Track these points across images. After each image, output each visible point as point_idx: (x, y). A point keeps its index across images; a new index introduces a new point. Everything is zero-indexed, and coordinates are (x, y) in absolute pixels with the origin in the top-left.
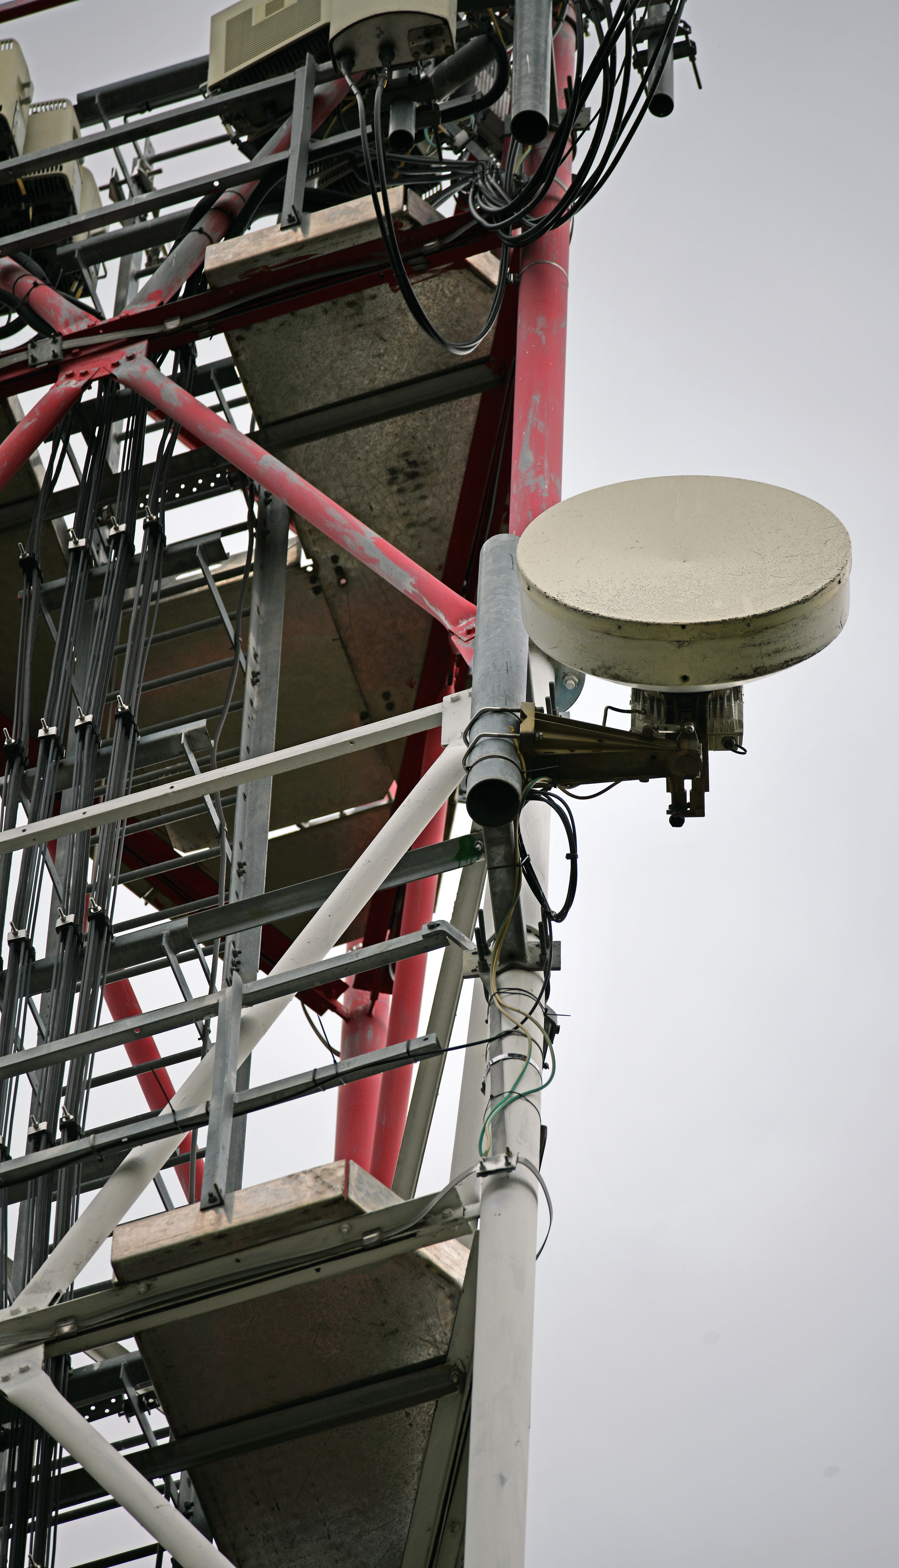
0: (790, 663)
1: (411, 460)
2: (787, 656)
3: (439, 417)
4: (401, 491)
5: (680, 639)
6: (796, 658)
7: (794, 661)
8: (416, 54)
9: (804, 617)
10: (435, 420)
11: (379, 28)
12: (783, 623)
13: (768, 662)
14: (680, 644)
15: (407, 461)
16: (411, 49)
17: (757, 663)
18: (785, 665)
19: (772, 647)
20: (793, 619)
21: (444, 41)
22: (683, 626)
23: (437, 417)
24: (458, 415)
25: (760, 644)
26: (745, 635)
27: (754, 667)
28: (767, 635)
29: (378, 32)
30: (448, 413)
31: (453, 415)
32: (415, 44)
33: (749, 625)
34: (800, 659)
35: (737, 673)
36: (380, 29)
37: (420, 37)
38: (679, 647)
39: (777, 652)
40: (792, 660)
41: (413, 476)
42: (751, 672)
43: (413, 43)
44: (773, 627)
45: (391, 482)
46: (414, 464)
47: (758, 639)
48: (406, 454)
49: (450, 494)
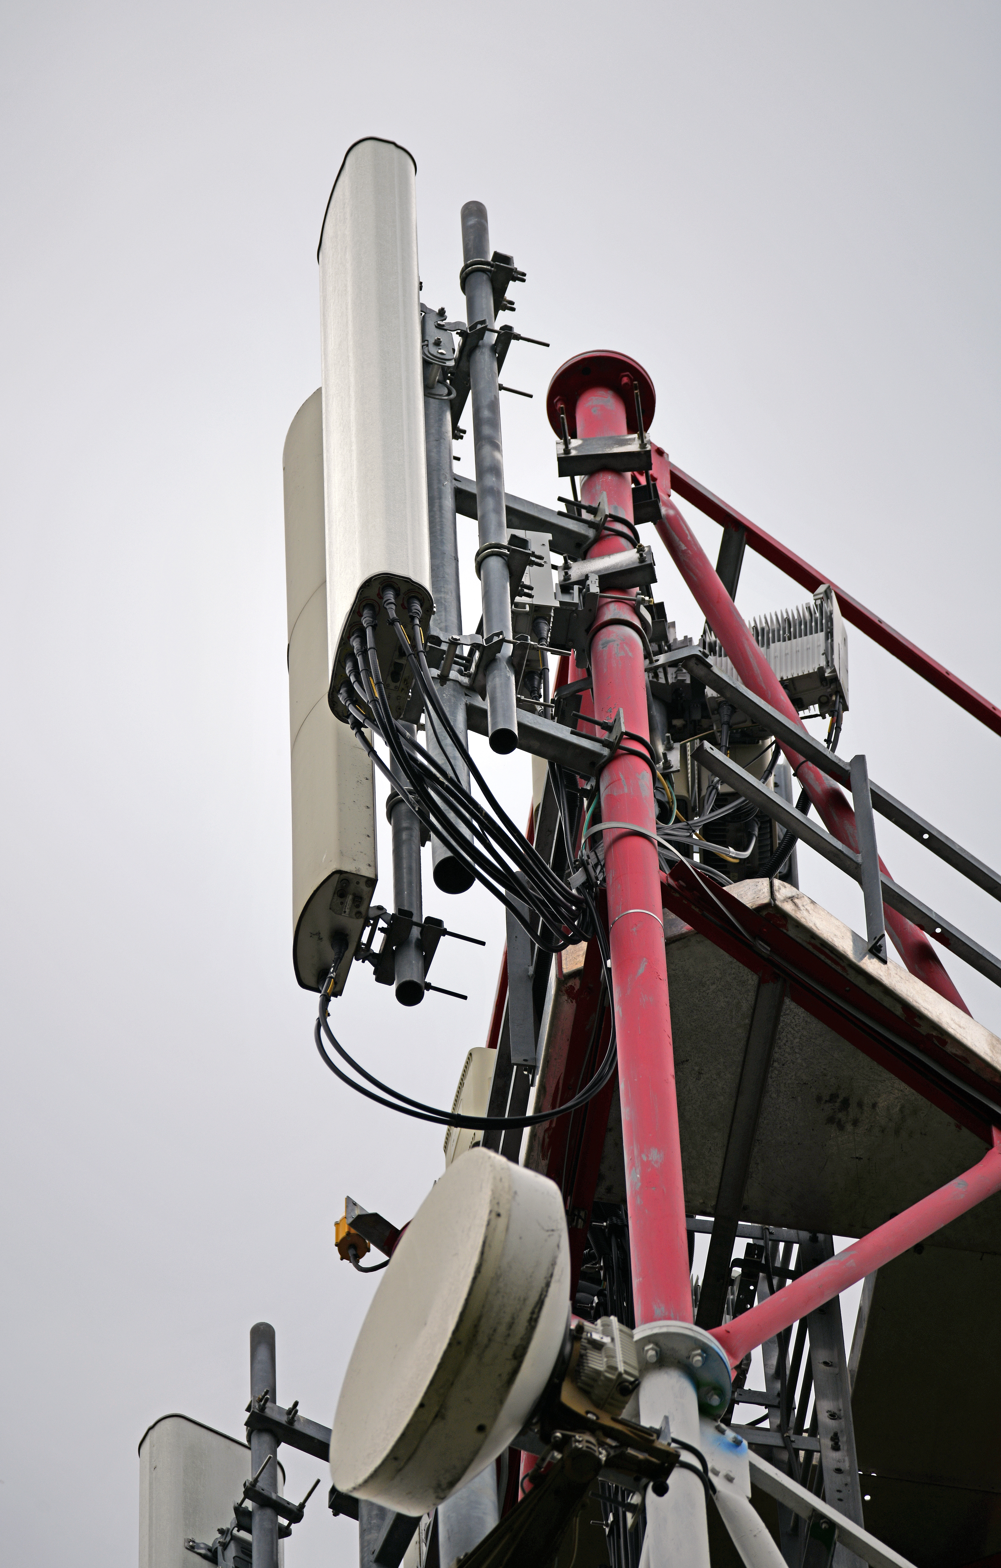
0: (535, 1316)
1: (828, 1098)
2: (525, 1315)
3: (797, 1050)
4: (855, 1123)
5: (433, 1415)
6: (535, 1307)
7: (537, 1310)
8: (358, 914)
9: (497, 1277)
10: (798, 1056)
11: (312, 935)
12: (483, 1306)
13: (515, 1341)
14: (440, 1415)
15: (826, 1101)
16: (350, 917)
17: (508, 1352)
18: (533, 1324)
19: (502, 1329)
20: (487, 1294)
21: (358, 883)
22: (421, 1405)
23: (796, 1053)
24: (805, 1033)
25: (490, 1340)
26: (468, 1351)
27: (510, 1356)
28: (485, 1328)
29: (316, 937)
30: (797, 1040)
31: (802, 1037)
32: (347, 911)
33: (459, 1343)
34: (540, 1303)
35: (505, 1377)
36: (314, 934)
37: (342, 903)
38: (443, 1418)
39: (511, 1325)
40: (533, 1313)
41: (846, 1103)
42: (514, 1363)
43: (345, 912)
44: (480, 1318)
45: (841, 1127)
46: (833, 1098)
47: (482, 1339)
48: (819, 1099)
49: (885, 1081)
